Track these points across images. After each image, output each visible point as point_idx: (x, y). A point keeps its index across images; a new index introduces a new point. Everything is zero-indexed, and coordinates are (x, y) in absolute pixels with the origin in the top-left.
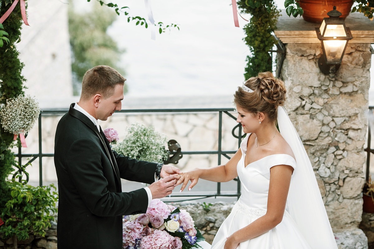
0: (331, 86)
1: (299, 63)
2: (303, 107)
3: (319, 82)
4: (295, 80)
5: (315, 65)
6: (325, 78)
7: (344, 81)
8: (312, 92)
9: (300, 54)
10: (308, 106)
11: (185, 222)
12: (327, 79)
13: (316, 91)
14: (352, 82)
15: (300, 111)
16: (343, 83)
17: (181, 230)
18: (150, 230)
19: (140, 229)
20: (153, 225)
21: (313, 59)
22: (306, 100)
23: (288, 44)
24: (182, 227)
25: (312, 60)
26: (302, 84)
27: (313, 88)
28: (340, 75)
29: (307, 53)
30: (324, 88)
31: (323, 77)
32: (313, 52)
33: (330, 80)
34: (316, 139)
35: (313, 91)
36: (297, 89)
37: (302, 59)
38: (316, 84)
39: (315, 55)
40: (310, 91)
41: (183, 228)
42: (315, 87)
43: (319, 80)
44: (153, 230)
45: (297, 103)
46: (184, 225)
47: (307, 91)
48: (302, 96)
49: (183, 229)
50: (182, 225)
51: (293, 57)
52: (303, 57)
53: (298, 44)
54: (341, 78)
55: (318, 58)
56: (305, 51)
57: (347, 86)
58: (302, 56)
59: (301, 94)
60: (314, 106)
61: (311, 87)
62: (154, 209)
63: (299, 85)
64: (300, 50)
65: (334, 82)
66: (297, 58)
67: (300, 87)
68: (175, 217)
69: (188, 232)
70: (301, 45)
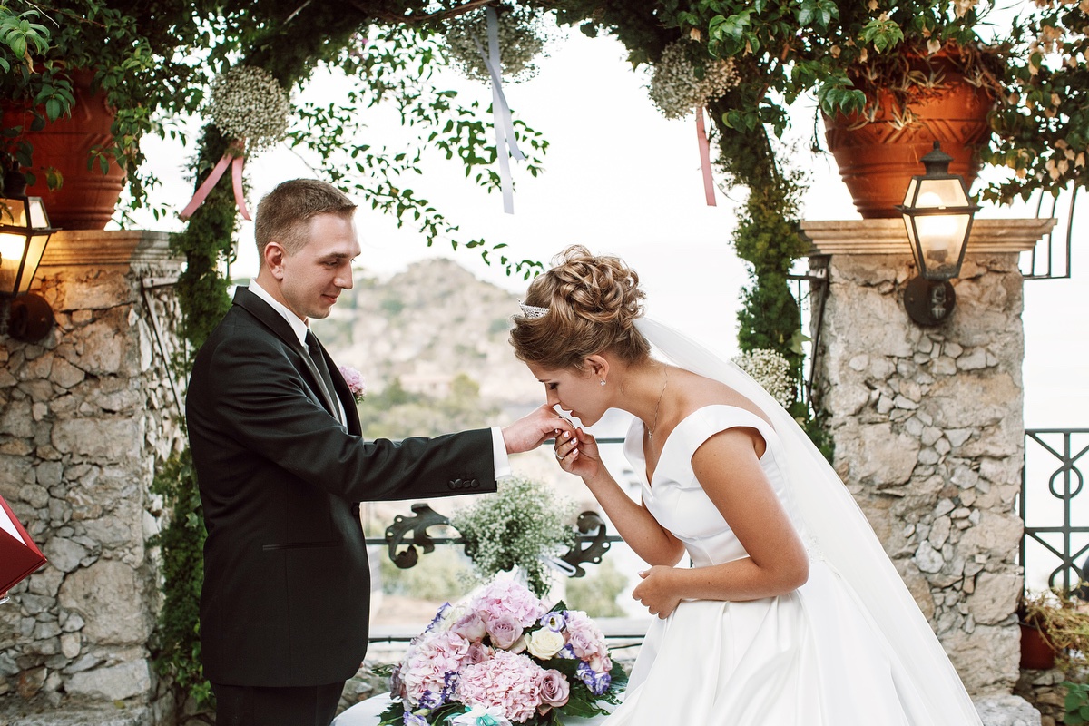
0: (935, 354)
1: (860, 300)
2: (874, 405)
3: (909, 346)
4: (852, 341)
5: (896, 306)
6: (922, 336)
7: (965, 343)
8: (894, 370)
9: (861, 280)
10: (885, 404)
11: (581, 638)
12: (925, 338)
13: (903, 368)
14: (985, 346)
15: (868, 415)
16: (964, 347)
17: (568, 655)
18: (485, 649)
19: (461, 648)
20: (492, 640)
21: (891, 292)
22: (880, 388)
23: (834, 258)
24: (570, 647)
25: (889, 296)
26: (868, 351)
27: (895, 360)
28: (955, 328)
29: (877, 276)
30: (919, 359)
31: (916, 333)
32: (890, 275)
33: (934, 341)
34: (907, 483)
35: (896, 365)
36: (857, 363)
37: (867, 292)
38: (902, 349)
39: (895, 282)
40: (890, 368)
41: (575, 651)
42: (899, 358)
43: (908, 340)
44: (492, 650)
45: (861, 396)
46: (576, 643)
47: (880, 368)
48: (869, 378)
49: (572, 653)
50: (571, 641)
51: (845, 286)
52: (869, 289)
53: (856, 258)
54: (958, 335)
55: (902, 290)
56: (873, 273)
57: (971, 354)
58: (867, 284)
59: (867, 375)
60: (900, 402)
61: (891, 357)
62: (499, 602)
63: (862, 353)
64: (862, 271)
65: (943, 344)
66: (856, 290)
67: (865, 358)
68: (552, 622)
69: (588, 664)
70: (862, 258)
